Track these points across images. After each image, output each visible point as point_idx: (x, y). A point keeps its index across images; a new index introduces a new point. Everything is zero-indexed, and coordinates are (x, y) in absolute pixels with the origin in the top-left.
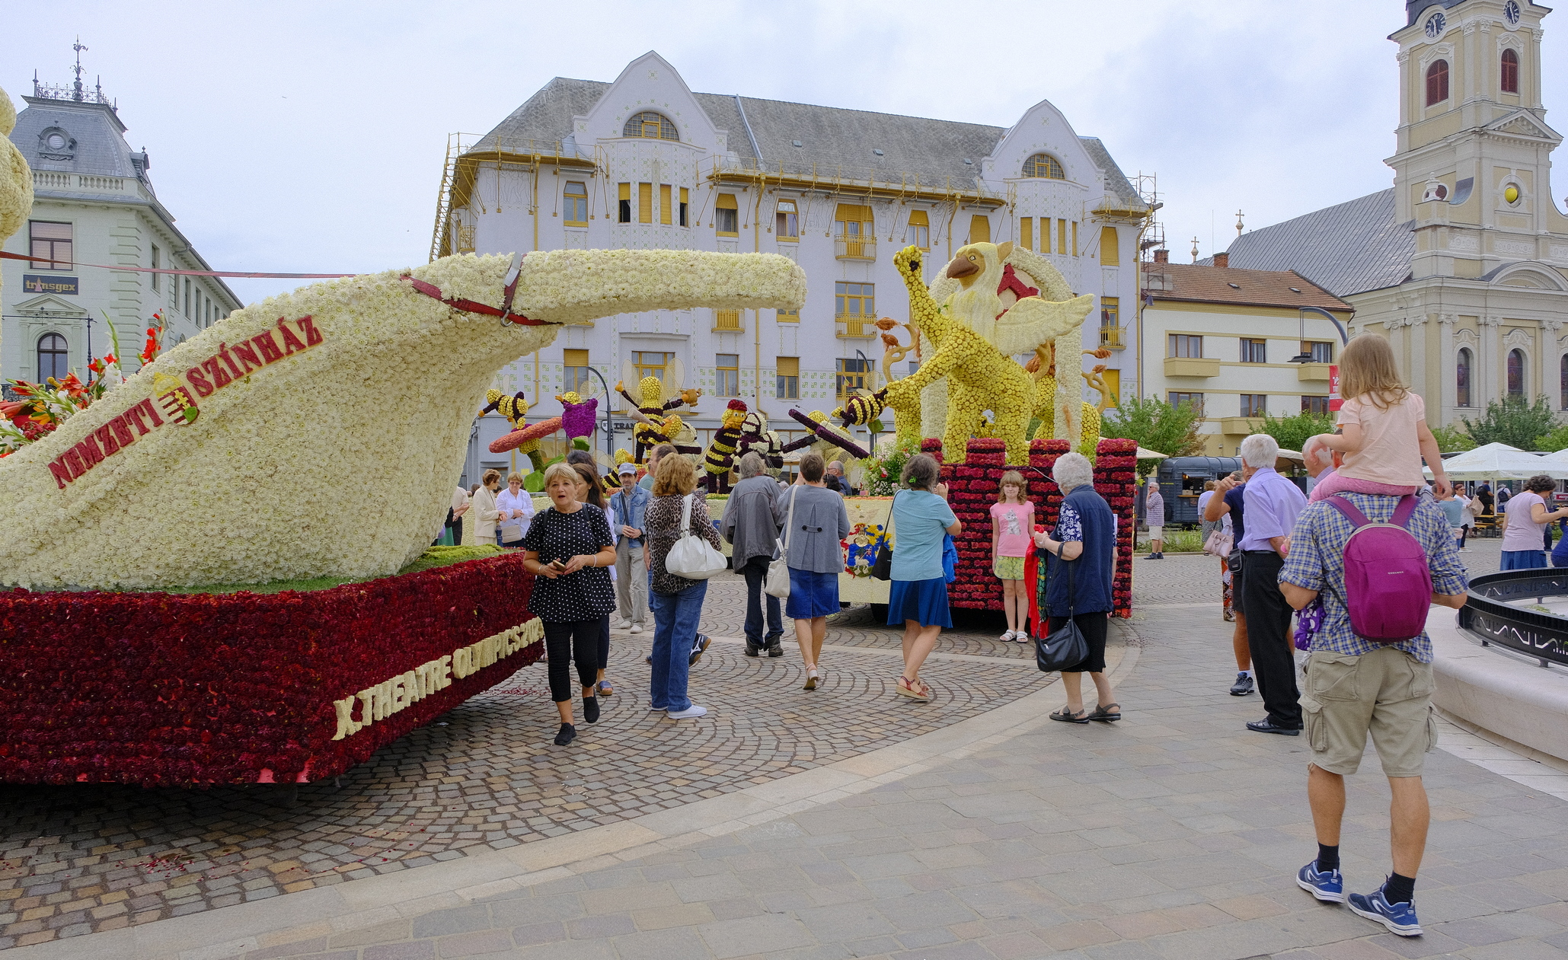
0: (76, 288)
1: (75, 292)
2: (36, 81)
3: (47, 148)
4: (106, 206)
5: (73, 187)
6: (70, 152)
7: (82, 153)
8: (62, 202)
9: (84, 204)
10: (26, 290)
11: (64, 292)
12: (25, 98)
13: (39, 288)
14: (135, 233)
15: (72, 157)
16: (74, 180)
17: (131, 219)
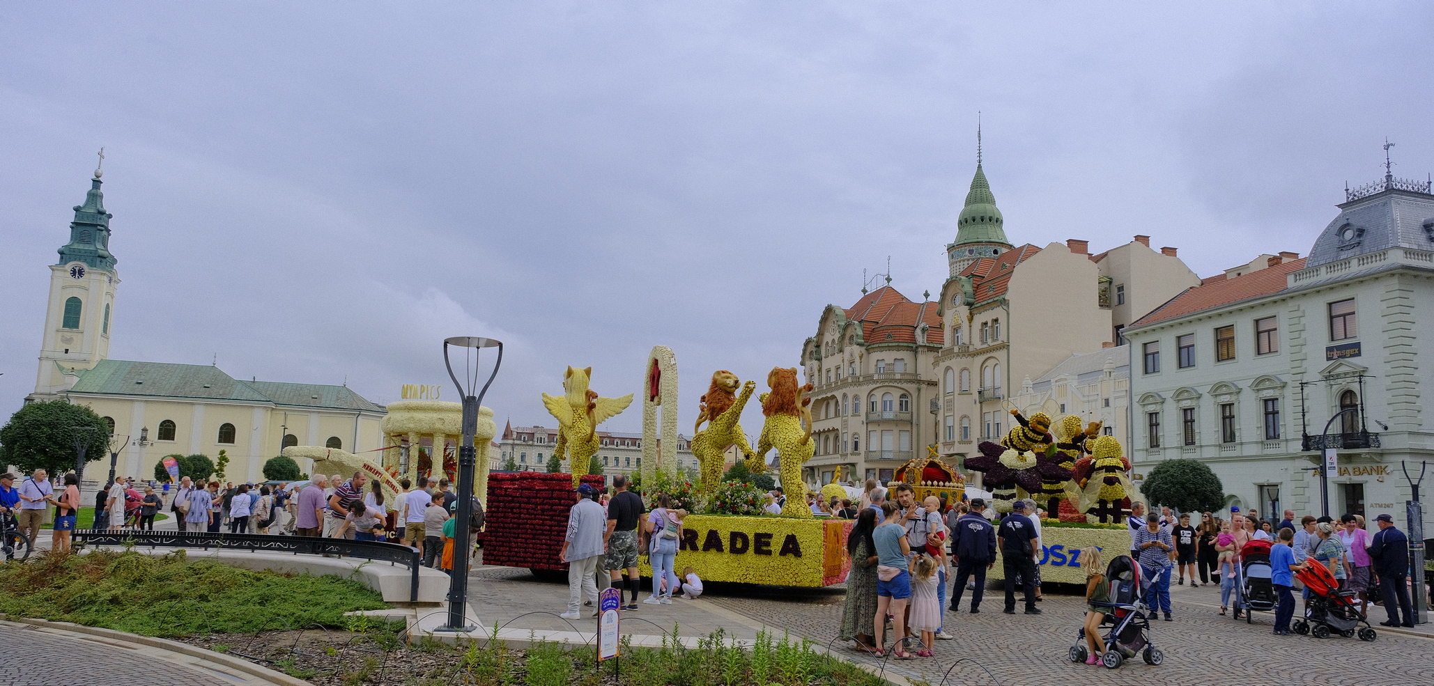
0: (1359, 351)
1: (1359, 354)
2: (1347, 190)
3: (1342, 242)
4: (1375, 277)
5: (1355, 268)
6: (1358, 240)
7: (1367, 240)
8: (1346, 284)
9: (1361, 280)
10: (1328, 359)
11: (1352, 356)
12: (1339, 206)
13: (1335, 357)
14: (1397, 294)
15: (1359, 243)
16: (1354, 262)
17: (1394, 283)
